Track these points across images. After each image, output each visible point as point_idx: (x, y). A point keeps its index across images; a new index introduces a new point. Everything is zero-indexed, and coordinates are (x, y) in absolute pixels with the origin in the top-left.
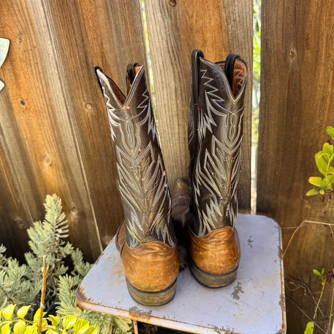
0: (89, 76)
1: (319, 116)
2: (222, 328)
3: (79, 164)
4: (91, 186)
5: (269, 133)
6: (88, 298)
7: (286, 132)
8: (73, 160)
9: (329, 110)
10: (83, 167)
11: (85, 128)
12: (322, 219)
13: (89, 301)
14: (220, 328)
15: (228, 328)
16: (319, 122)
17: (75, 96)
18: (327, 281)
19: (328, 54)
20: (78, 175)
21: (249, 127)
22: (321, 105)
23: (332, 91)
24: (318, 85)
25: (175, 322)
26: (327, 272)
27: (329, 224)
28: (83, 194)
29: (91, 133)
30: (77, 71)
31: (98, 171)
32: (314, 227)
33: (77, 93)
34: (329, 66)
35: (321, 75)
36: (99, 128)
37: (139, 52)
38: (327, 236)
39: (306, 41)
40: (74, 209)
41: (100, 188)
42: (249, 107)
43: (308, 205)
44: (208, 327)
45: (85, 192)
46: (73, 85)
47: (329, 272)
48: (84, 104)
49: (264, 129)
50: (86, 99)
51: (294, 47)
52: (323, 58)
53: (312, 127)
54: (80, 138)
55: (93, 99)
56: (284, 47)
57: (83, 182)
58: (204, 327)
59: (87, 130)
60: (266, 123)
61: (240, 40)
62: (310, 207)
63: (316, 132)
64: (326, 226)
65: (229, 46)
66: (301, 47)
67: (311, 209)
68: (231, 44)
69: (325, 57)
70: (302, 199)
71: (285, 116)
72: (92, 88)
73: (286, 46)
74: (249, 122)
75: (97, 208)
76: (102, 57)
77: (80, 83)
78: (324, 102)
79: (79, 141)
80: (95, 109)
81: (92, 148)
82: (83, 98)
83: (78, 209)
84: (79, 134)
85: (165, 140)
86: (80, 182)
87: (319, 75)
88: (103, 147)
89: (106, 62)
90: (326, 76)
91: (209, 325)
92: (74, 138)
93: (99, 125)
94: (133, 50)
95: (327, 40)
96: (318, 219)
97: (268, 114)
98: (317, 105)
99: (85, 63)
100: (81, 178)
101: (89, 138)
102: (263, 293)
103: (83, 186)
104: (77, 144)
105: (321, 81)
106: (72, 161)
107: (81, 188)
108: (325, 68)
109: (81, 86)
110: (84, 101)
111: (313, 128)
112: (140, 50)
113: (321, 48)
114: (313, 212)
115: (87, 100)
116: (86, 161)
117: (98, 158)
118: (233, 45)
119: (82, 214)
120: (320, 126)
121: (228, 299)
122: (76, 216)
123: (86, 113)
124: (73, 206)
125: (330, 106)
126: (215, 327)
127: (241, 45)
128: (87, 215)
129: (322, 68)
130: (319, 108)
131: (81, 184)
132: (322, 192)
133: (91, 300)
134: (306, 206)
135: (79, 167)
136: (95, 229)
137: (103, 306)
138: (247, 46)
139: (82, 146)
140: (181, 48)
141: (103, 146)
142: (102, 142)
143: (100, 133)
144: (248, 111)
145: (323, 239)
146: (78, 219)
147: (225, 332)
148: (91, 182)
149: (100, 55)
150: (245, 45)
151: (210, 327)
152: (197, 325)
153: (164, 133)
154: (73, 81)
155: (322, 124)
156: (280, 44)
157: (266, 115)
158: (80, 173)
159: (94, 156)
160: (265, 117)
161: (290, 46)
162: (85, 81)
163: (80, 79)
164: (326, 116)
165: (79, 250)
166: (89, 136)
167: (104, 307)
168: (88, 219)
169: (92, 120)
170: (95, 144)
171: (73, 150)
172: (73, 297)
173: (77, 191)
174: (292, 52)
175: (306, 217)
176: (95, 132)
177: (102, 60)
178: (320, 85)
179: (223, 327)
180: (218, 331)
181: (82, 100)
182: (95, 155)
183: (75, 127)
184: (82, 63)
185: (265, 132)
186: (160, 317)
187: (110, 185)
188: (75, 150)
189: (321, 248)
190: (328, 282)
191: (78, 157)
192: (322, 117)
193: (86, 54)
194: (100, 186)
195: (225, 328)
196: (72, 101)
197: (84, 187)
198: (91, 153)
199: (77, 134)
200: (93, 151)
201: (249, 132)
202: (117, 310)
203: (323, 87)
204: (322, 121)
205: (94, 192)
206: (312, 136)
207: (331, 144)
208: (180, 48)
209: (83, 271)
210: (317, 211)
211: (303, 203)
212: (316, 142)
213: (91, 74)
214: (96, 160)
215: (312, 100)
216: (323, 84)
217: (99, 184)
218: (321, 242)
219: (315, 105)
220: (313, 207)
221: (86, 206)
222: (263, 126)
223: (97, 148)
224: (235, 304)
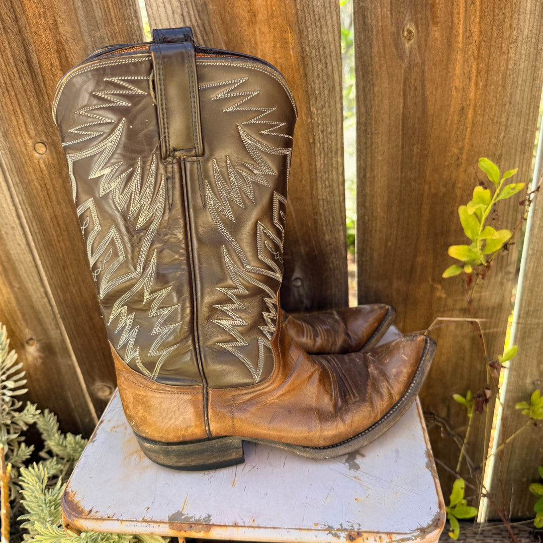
0: (35, 89)
1: (457, 141)
2: (339, 527)
3: (31, 258)
4: (59, 297)
5: (374, 177)
6: (87, 509)
7: (402, 172)
8: (20, 252)
9: (471, 130)
10: (39, 263)
11: (37, 189)
12: (465, 311)
13: (89, 515)
14: (336, 526)
15: (350, 524)
16: (456, 151)
17: (11, 130)
18: (476, 410)
19: (468, 32)
20: (31, 278)
21: (340, 169)
22: (459, 121)
23: (476, 98)
24: (454, 88)
25: (257, 529)
26: (475, 396)
27: (477, 320)
28: (46, 313)
29: (50, 198)
30: (11, 80)
31: (69, 268)
32: (452, 327)
33: (15, 123)
34: (470, 53)
35: (458, 71)
37: (129, 37)
38: (473, 339)
39: (431, 9)
40: (31, 342)
41: (77, 299)
42: (339, 131)
43: (440, 292)
44: (316, 528)
45: (49, 308)
46: (5, 107)
47: (479, 396)
48: (30, 143)
49: (365, 170)
50: (33, 133)
51: (411, 20)
52: (460, 38)
53: (445, 161)
54: (29, 209)
55: (47, 134)
56: (393, 21)
57: (42, 290)
58: (308, 529)
59: (41, 193)
60: (369, 159)
61: (316, 10)
62: (444, 296)
63: (452, 168)
64: (472, 323)
65: (298, 21)
66: (424, 21)
67: (446, 298)
68: (302, 18)
69: (463, 38)
70: (431, 283)
71: (400, 145)
72: (44, 113)
73: (397, 19)
74: (340, 160)
75: (75, 334)
76: (58, 51)
77: (19, 104)
78: (464, 117)
79: (27, 215)
80: (53, 150)
81: (53, 225)
82: (28, 133)
83: (39, 341)
84: (26, 201)
86: (37, 291)
87: (454, 69)
88: (75, 223)
89: (67, 60)
90: (465, 71)
91: (316, 525)
92: (17, 210)
94: (118, 35)
95: (466, 7)
96: (457, 313)
97: (372, 143)
98: (452, 122)
99: (25, 64)
100: (39, 284)
101: (46, 209)
102: (397, 451)
103: (43, 298)
104: (24, 221)
105: (457, 81)
106: (18, 254)
107: (40, 302)
108: (464, 57)
109: (20, 109)
110: (31, 138)
111: (446, 163)
112: (132, 34)
113: (456, 22)
114: (450, 302)
115: (36, 135)
116: (43, 251)
117: (67, 243)
118: (305, 20)
119: (48, 350)
120: (458, 158)
121: (340, 473)
122: (36, 354)
123: (36, 161)
124: (28, 337)
125: (473, 122)
126: (329, 526)
127: (319, 19)
128: (57, 350)
129: (459, 57)
130: (455, 127)
131: (39, 295)
132: (468, 270)
133: (93, 513)
134: (438, 294)
135: (31, 264)
136: (75, 372)
137: (118, 520)
138: (329, 22)
139: (34, 224)
140: (211, 29)
142: (72, 213)
143: (66, 197)
144: (337, 140)
145: (467, 344)
146: (41, 358)
147: (347, 533)
148: (58, 290)
149: (55, 47)
150: (327, 21)
151: (319, 527)
152: (296, 529)
154: (4, 100)
155: (461, 154)
156: (387, 15)
157: (369, 144)
158: (35, 274)
159: (59, 241)
160: (366, 148)
161: (404, 19)
162: (28, 99)
163: (19, 96)
164: (467, 140)
165: (50, 412)
166: (46, 203)
167: (120, 522)
168: (59, 356)
169: (49, 173)
170: (59, 219)
171: (17, 233)
172: (50, 502)
173: (33, 307)
174: (408, 30)
175: (438, 311)
176: (56, 195)
177: (60, 58)
178: (456, 88)
179: (341, 525)
180: (333, 532)
181: (27, 136)
182: (61, 238)
183: (17, 189)
184: (20, 63)
185: (368, 175)
186: (227, 524)
188: (21, 232)
189: (463, 359)
190: (477, 412)
191: (28, 244)
192: (460, 143)
193: (25, 47)
194: (76, 296)
195: (345, 526)
196: (5, 140)
197: (46, 300)
198: (53, 235)
199: (21, 202)
200: (56, 231)
201: (341, 177)
202: (145, 524)
203: (461, 91)
204: (461, 149)
205: (67, 307)
206: (445, 176)
207: (486, 188)
208: (208, 28)
209: (62, 448)
210: (455, 301)
211: (433, 290)
212: (453, 186)
213: (39, 85)
214: (64, 248)
215: (444, 113)
216: (461, 85)
217: (74, 291)
218: (464, 349)
219: (449, 122)
220: (449, 294)
221: (53, 333)
222: (363, 165)
223: (63, 226)
224: (354, 479)
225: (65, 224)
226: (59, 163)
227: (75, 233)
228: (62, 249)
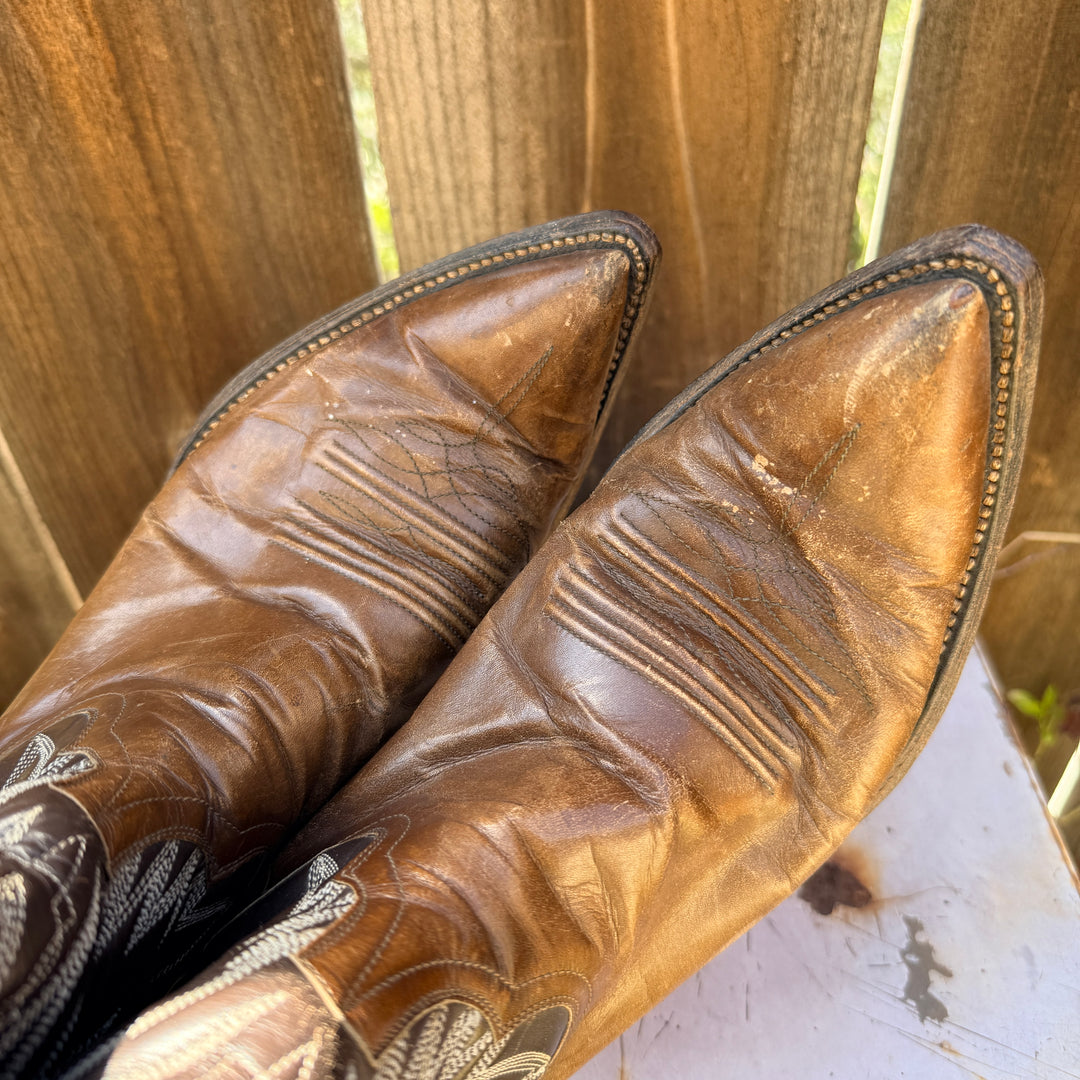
5: (946, 172)
7: (1022, 164)
18: (1064, 729)
21: (855, 143)
26: (1065, 699)
31: (62, 398)
36: (37, 176)
42: (870, 34)
43: (1043, 472)
45: (11, 500)
47: (1075, 701)
49: (923, 151)
60: (941, 122)
62: (1049, 481)
71: (1035, 88)
74: (857, 117)
85: (418, 226)
88: (74, 279)
93: (32, 159)
97: (958, 75)
114: (1059, 496)
117: (52, 333)
121: (899, 1031)
141: (70, 267)
142: (62, 251)
143: (41, 204)
144: (859, 60)
153: (412, 187)
157: (948, 79)
159: (27, 329)
160: (939, 89)
170: (23, 266)
182: (32, 321)
185: (930, 165)
187: (136, 459)
198: (9, 314)
200: (17, 300)
201: (851, 167)
210: (1072, 494)
214: (43, 348)
217: (77, 459)
220: (1062, 479)
222: (920, 138)
223: (36, 286)
224: (938, 1050)
225: (44, 281)
226: (16, 102)
227: (72, 305)
228: (36, 349)
